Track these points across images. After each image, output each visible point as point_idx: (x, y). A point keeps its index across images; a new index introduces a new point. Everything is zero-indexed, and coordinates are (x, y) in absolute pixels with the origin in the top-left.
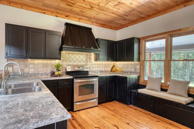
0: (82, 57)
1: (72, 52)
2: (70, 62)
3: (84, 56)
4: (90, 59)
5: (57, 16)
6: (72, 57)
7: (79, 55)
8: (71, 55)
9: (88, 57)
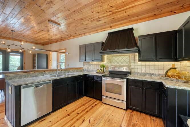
0: (124, 58)
1: (115, 55)
2: (114, 63)
3: (127, 57)
4: (134, 59)
5: (104, 31)
6: (115, 59)
7: (122, 57)
8: (114, 57)
9: (132, 58)
